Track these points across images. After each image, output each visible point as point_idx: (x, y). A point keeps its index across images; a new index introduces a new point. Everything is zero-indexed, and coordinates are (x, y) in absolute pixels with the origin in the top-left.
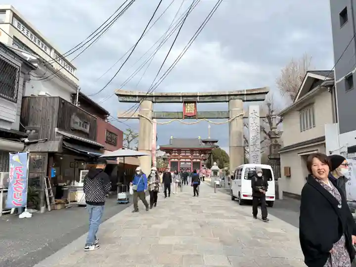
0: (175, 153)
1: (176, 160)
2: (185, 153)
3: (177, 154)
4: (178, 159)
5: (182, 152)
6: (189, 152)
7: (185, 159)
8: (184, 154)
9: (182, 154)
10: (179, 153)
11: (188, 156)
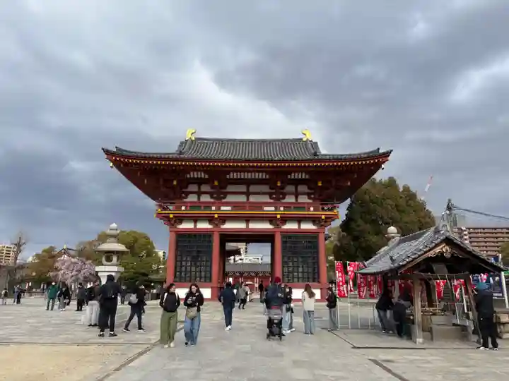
0: (199, 194)
1: (204, 225)
2: (248, 194)
3: (206, 198)
4: (210, 219)
5: (230, 188)
6: (266, 188)
7: (248, 219)
8: (242, 199)
9: (230, 198)
10: (219, 195)
11: (259, 206)
